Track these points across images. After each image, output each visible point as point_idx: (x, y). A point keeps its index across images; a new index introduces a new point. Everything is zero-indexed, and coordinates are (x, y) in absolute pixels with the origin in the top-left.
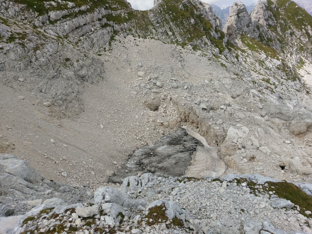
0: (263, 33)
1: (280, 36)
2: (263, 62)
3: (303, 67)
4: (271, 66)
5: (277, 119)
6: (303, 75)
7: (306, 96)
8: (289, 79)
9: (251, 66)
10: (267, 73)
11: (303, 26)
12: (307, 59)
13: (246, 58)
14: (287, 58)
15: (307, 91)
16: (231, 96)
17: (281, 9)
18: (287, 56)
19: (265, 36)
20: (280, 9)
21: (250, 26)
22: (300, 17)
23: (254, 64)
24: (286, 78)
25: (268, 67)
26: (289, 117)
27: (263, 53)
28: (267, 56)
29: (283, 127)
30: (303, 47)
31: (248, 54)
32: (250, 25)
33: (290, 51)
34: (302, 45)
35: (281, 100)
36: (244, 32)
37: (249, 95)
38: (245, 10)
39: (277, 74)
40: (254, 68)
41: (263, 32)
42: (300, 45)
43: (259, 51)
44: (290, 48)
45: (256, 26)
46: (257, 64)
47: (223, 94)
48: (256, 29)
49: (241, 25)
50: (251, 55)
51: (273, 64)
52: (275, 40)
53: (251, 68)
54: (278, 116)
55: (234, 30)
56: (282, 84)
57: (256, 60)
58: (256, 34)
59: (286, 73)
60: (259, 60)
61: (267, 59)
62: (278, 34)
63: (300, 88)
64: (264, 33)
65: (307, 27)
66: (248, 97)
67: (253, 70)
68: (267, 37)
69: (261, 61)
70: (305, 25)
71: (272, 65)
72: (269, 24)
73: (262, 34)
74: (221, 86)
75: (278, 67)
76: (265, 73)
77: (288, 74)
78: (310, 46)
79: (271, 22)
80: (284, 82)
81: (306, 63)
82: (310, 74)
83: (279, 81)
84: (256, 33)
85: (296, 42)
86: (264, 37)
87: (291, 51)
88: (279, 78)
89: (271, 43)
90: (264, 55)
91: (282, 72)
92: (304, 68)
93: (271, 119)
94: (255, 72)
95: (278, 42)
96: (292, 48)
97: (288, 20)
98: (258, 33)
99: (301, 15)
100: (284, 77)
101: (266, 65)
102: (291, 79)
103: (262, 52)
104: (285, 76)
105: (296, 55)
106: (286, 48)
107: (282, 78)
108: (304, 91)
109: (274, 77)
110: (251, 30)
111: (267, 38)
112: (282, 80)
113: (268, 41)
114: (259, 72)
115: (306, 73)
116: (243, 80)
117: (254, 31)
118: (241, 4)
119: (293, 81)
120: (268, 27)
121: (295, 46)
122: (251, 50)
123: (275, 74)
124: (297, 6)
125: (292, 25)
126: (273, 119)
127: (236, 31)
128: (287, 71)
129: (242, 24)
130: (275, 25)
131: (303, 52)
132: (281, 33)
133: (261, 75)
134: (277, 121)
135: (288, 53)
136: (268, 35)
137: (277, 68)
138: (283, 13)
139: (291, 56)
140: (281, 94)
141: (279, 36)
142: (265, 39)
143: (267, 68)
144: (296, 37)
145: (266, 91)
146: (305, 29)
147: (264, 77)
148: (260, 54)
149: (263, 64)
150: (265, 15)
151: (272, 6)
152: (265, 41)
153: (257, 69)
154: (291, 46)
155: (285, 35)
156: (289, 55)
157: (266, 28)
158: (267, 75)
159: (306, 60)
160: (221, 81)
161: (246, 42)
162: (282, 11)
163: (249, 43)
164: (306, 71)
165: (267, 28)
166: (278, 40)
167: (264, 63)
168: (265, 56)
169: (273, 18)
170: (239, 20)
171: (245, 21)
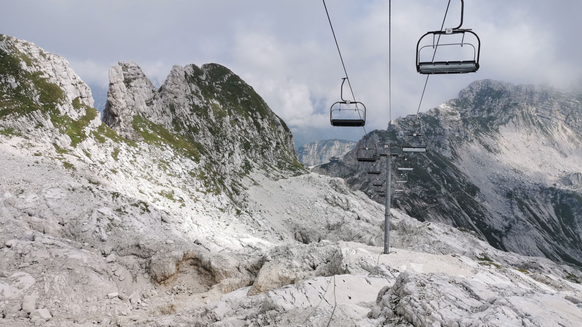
0: (181, 118)
1: (213, 124)
2: (168, 164)
3: (249, 174)
4: (181, 171)
5: (131, 257)
6: (247, 187)
7: (235, 219)
8: (209, 191)
9: (143, 169)
10: (171, 182)
11: (249, 112)
12: (256, 162)
13: (136, 155)
14: (223, 159)
15: (236, 210)
16: (58, 222)
17: (216, 84)
18: (223, 156)
19: (186, 123)
20: (214, 84)
21: (153, 104)
22: (246, 99)
23: (149, 167)
24: (205, 191)
25: (176, 173)
26: (150, 250)
27: (168, 149)
28: (176, 155)
29: (141, 271)
30: (250, 143)
31: (140, 149)
32: (154, 102)
33: (228, 149)
34: (248, 140)
35: (164, 224)
36: (142, 114)
37: (90, 218)
38: (141, 76)
39: (189, 184)
40: (148, 173)
41: (181, 116)
42: (246, 140)
43: (162, 146)
44: (230, 144)
45: (170, 105)
46: (154, 167)
47: (41, 220)
48: (168, 110)
49: (134, 100)
50: (145, 151)
51: (184, 167)
52: (204, 130)
53: (143, 173)
55: (119, 107)
56: (196, 200)
57: (154, 160)
58: (166, 117)
59: (205, 182)
60: (160, 160)
61: (175, 159)
62: (210, 121)
63: (227, 205)
64: (184, 117)
65: (255, 114)
67: (145, 177)
68: (188, 124)
69: (164, 162)
70: (252, 111)
71: (183, 169)
72: (194, 103)
73: (179, 118)
74: (39, 203)
75: (192, 171)
76: (168, 182)
77: (209, 182)
78: (260, 142)
79: (198, 102)
80: (201, 197)
81: (254, 167)
82: (258, 185)
83: (191, 196)
84: (168, 116)
85: (239, 135)
86: (182, 124)
87: (230, 149)
88: (193, 190)
89: (195, 135)
90: (170, 152)
91: (197, 179)
92: (251, 175)
94: (149, 180)
95: (209, 134)
96: (233, 143)
97: (227, 101)
98: (171, 117)
99: (247, 96)
100: (201, 189)
101: (171, 169)
102: (212, 192)
103: (166, 147)
104: (203, 186)
105: (239, 155)
106: (222, 144)
107: (198, 190)
108: (234, 210)
109: (184, 188)
110: (158, 111)
111: (189, 126)
112: (197, 194)
113: (189, 131)
114: (157, 179)
115: (253, 182)
117: (164, 112)
118: (133, 65)
119: (216, 194)
120: (192, 108)
121: (237, 141)
122: (147, 142)
123: (185, 183)
124: (240, 82)
125: (233, 109)
127: (123, 109)
128: (206, 178)
129: (136, 99)
130: (204, 106)
131: (249, 150)
132: (214, 121)
133: (158, 185)
135: (225, 152)
136: (192, 122)
137: (191, 173)
138: (220, 90)
139: (229, 156)
140: (165, 214)
141: (210, 124)
142: (184, 128)
143: (173, 174)
144: (240, 127)
146: (252, 117)
147: (163, 188)
148: (163, 150)
149: (167, 167)
150: (185, 89)
151: (201, 77)
152: (185, 130)
153: (154, 175)
154: (230, 142)
155: (221, 123)
156: (226, 155)
157: (187, 111)
158: (170, 186)
159: (254, 164)
160: (43, 194)
161: (142, 129)
162: (218, 87)
163: (146, 132)
164: (253, 180)
165: (191, 110)
166: (210, 130)
167: (169, 166)
168: (173, 154)
169: (200, 94)
170: (130, 91)
171: (143, 95)
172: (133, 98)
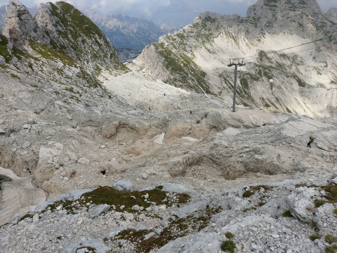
0: (54, 40)
1: (73, 43)
2: (62, 70)
3: (101, 74)
4: (71, 75)
5: (89, 127)
6: (103, 82)
7: (109, 101)
8: (91, 86)
9: (50, 75)
10: (68, 82)
11: (91, 34)
12: (102, 66)
13: (42, 66)
14: (85, 65)
15: (109, 95)
16: (34, 112)
17: (67, 16)
18: (84, 64)
19: (58, 43)
20: (66, 15)
21: (37, 32)
22: (87, 26)
23: (53, 73)
24: (88, 86)
25: (69, 76)
26: (99, 123)
27: (59, 61)
28: (65, 65)
29: (96, 134)
30: (96, 54)
31: (43, 62)
32: (37, 29)
33: (85, 59)
34: (95, 53)
35: (89, 107)
36: (33, 38)
37: (55, 108)
38: (26, 12)
39: (78, 82)
40: (53, 77)
41: (54, 39)
42: (93, 53)
43: (55, 59)
45: (45, 31)
46: (55, 73)
47: (23, 111)
48: (46, 35)
49: (26, 29)
50: (46, 63)
51: (72, 72)
52: (68, 48)
53: (50, 78)
54: (89, 124)
55: (18, 34)
56: (86, 92)
57: (53, 69)
58: (46, 40)
59: (87, 81)
60: (56, 69)
61: (65, 67)
62: (71, 41)
63: (103, 93)
64: (56, 39)
65: (95, 36)
66: (54, 109)
67: (53, 80)
68: (59, 43)
69: (59, 70)
70: (93, 34)
71: (72, 73)
72: (58, 29)
73: (53, 40)
74: (18, 102)
75: (78, 74)
76: (67, 82)
77: (89, 81)
78: (102, 54)
79: (61, 28)
80: (87, 90)
81: (102, 69)
82: (108, 80)
83: (82, 89)
84: (47, 39)
85: (89, 50)
86: (56, 44)
87: (87, 59)
88: (82, 86)
89: (65, 51)
90: (60, 63)
91: (82, 79)
92: (102, 74)
93: (83, 128)
94: (55, 82)
95: (72, 50)
96: (87, 55)
97: (76, 27)
98: (49, 39)
99: (88, 24)
100: (86, 85)
101: (65, 74)
102: (92, 86)
103: (57, 60)
104: (87, 83)
105: (92, 62)
106: (81, 56)
107: (84, 86)
108: (107, 96)
109: (77, 85)
110: (41, 36)
111: (60, 45)
112: (85, 88)
113: (61, 48)
114: (60, 81)
115: (105, 79)
116: (44, 92)
117: (44, 36)
118: (20, 4)
119: (95, 88)
120: (58, 33)
121: (89, 53)
122: (45, 58)
124: (81, 15)
125: (82, 33)
126: (85, 127)
127: (21, 36)
128: (87, 78)
130: (65, 31)
131: (97, 59)
132: (73, 41)
133: (62, 84)
134: (89, 129)
135: (84, 61)
136: (61, 42)
137: (78, 76)
138: (70, 20)
139: (87, 63)
140: (87, 102)
141: (71, 43)
142: (58, 46)
143: (67, 77)
144: (88, 44)
145: (72, 101)
146: (94, 38)
147: (66, 86)
148: (57, 62)
149: (62, 73)
150: (52, 20)
151: (57, 11)
152: (59, 48)
153: (57, 78)
154: (85, 54)
155: (77, 42)
156: (86, 63)
157: (56, 35)
158: (69, 85)
159: (102, 67)
160: (17, 96)
161: (37, 49)
162: (69, 18)
163: (41, 50)
164: (104, 77)
165: (58, 34)
166: (72, 47)
167: (63, 72)
168: (62, 64)
169: (61, 24)
170: (22, 23)
171: (31, 25)
172: (25, 28)
